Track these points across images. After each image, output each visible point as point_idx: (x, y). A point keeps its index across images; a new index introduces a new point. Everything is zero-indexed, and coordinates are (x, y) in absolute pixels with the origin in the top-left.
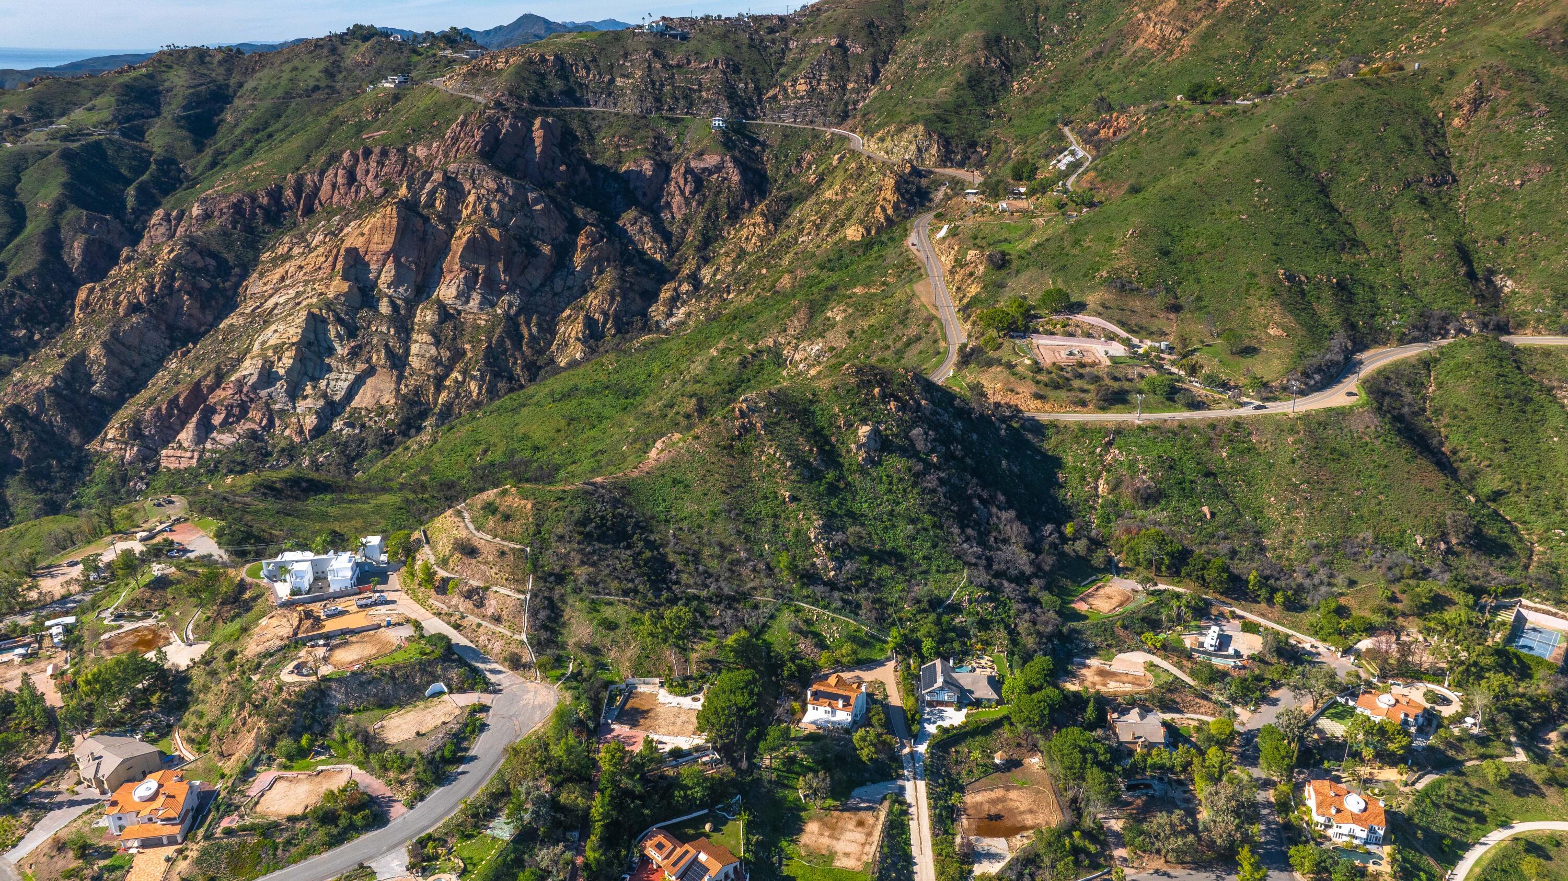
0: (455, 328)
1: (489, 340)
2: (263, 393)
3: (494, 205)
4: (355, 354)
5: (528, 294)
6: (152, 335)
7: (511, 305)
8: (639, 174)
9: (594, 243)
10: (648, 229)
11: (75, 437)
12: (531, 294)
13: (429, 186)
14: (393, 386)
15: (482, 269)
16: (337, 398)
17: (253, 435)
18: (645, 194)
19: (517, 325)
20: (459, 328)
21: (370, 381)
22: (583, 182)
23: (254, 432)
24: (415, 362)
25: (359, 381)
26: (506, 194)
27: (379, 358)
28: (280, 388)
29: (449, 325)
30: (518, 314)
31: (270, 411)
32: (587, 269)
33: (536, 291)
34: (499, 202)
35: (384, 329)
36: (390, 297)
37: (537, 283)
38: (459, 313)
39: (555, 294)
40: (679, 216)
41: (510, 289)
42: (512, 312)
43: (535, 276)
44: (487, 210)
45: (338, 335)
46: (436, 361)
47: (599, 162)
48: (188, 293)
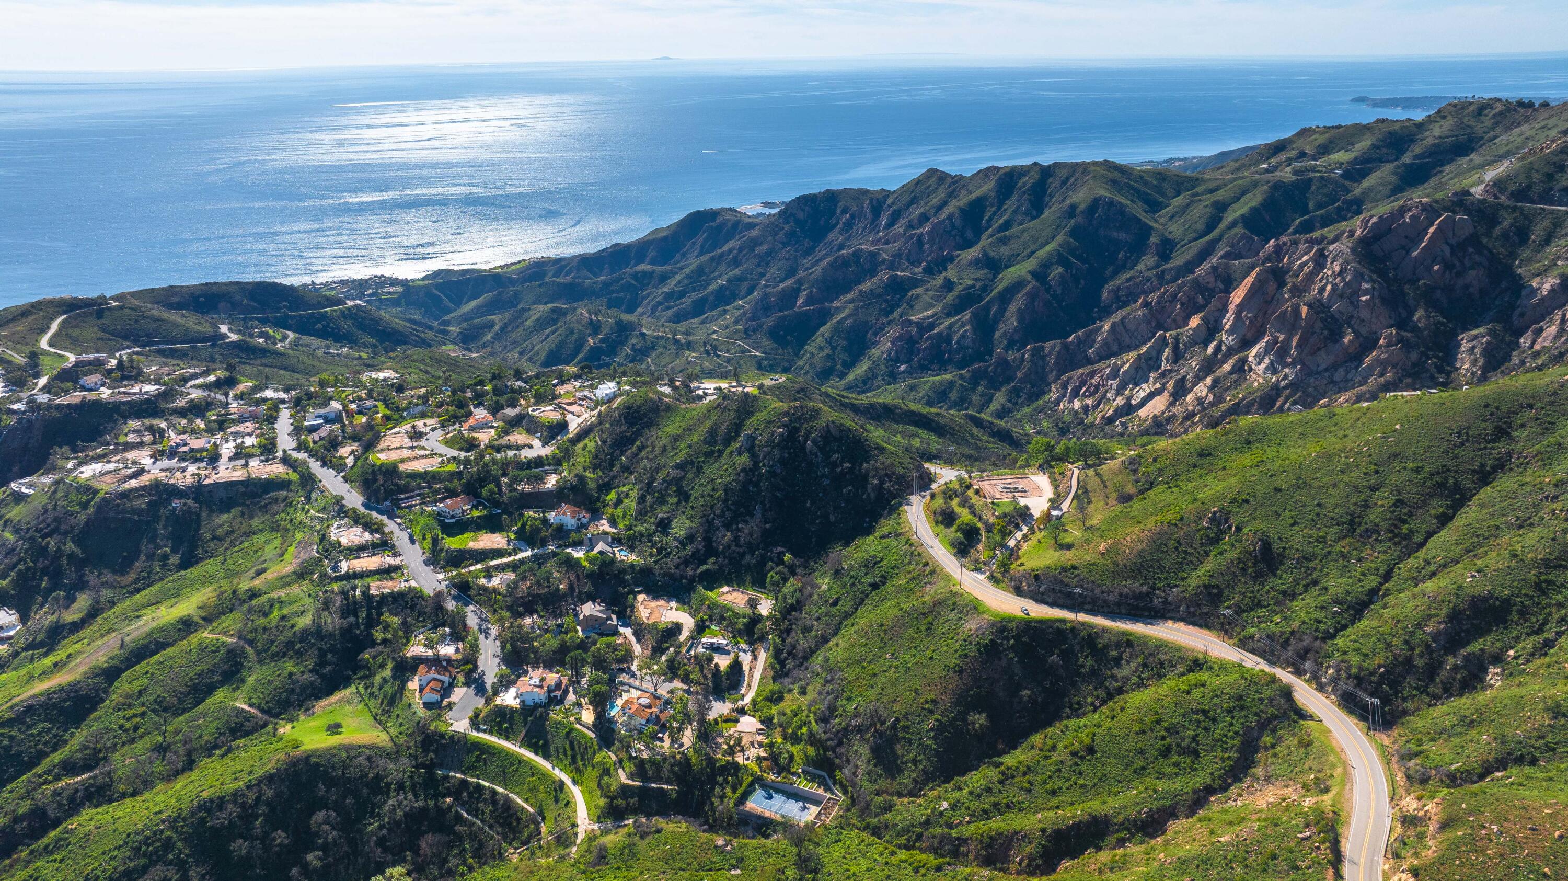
0: (1235, 381)
1: (1244, 398)
2: (1110, 382)
3: (1329, 287)
4: (1163, 375)
5: (1308, 372)
6: (1144, 326)
7: (1286, 377)
8: (1534, 291)
9: (1389, 345)
10: (1478, 351)
11: (1051, 377)
12: (1310, 374)
13: (1305, 258)
14: (1163, 408)
15: (1282, 337)
16: (1134, 402)
17: (1086, 409)
18: (1522, 315)
19: (1278, 396)
20: (1237, 383)
21: (1157, 398)
22: (1466, 287)
23: (1087, 406)
24: (1190, 398)
25: (1151, 396)
26: (1343, 280)
27: (1170, 386)
28: (1114, 383)
29: (1234, 377)
30: (1286, 387)
31: (1105, 395)
32: (1371, 368)
33: (1318, 373)
34: (1335, 286)
35: (1194, 364)
36: (1221, 342)
37: (1323, 366)
38: (1251, 369)
39: (1333, 382)
40: (1537, 347)
41: (1293, 364)
42: (1283, 384)
43: (1324, 359)
44: (1322, 289)
45: (1167, 359)
46: (1200, 401)
47: (1519, 271)
48: (1182, 304)
